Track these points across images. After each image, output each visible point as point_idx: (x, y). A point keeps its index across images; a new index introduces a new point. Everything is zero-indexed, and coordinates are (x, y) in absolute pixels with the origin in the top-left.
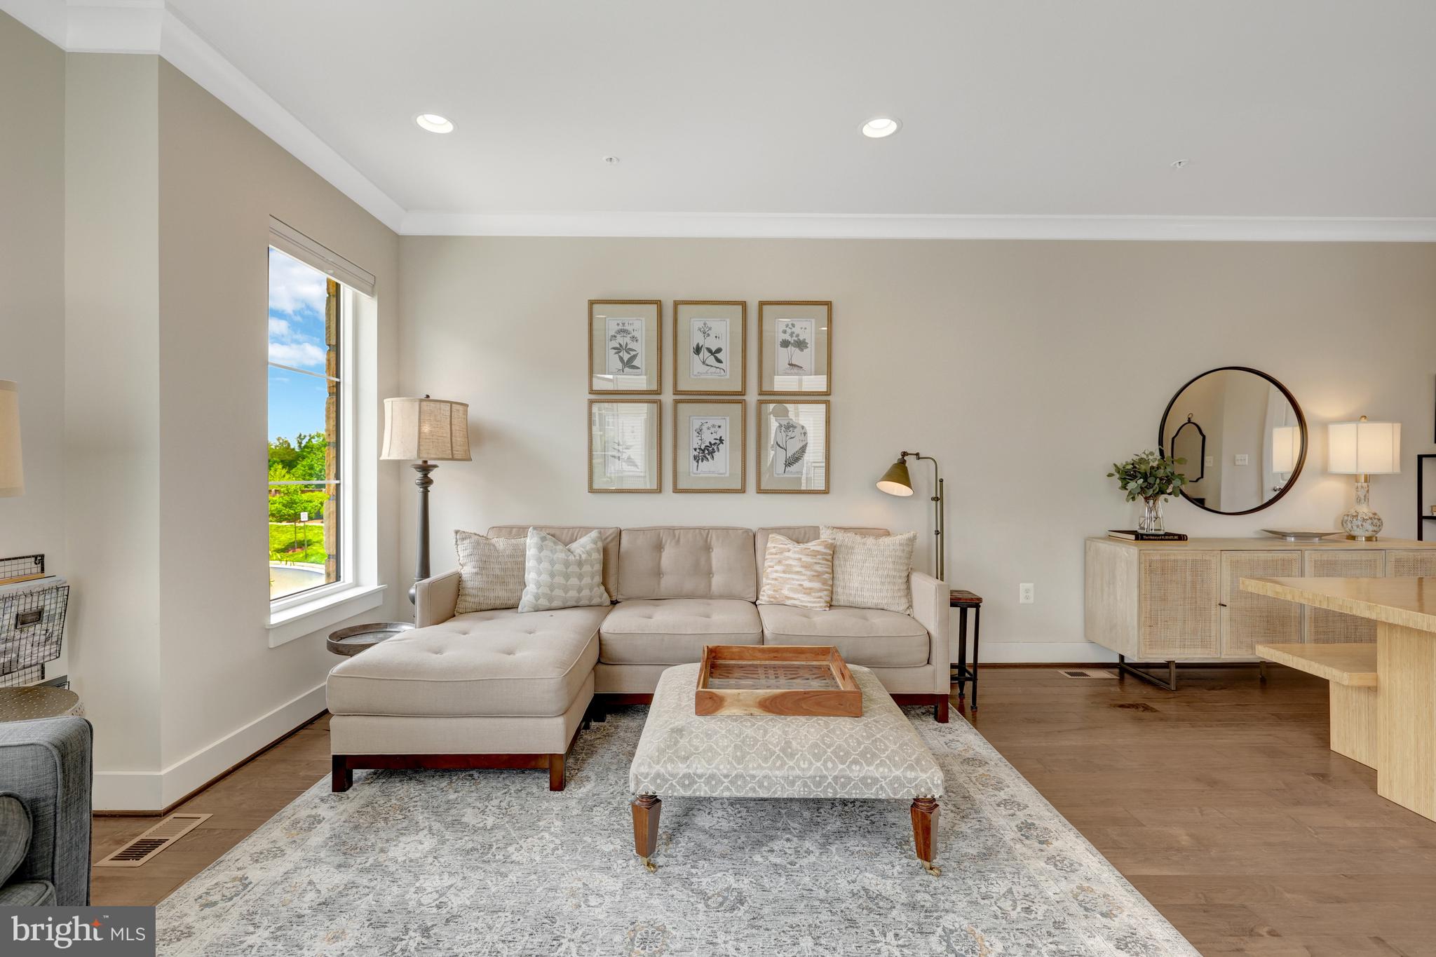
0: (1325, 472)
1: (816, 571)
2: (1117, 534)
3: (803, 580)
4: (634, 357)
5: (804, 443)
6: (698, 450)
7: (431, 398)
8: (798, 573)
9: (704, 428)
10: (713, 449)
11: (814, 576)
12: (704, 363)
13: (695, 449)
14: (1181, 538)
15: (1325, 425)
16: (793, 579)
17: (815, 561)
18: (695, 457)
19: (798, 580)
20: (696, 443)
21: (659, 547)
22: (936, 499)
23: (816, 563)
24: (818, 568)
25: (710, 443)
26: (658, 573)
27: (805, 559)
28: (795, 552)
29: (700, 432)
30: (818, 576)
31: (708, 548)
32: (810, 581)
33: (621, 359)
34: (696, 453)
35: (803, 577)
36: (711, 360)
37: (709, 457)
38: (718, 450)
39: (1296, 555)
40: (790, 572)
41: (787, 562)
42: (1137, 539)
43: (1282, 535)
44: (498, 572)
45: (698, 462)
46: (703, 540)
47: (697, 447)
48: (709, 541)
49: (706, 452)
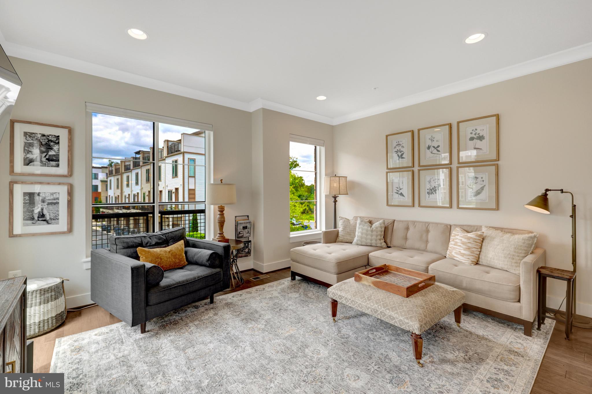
1: (469, 246)
3: (461, 249)
4: (403, 154)
5: (483, 185)
6: (429, 190)
8: (460, 246)
9: (432, 180)
10: (436, 189)
11: (466, 248)
12: (432, 153)
13: (428, 189)
16: (457, 248)
17: (468, 241)
18: (428, 193)
19: (459, 249)
20: (428, 186)
21: (407, 229)
22: (571, 216)
23: (469, 243)
24: (470, 245)
25: (434, 187)
26: (406, 239)
27: (463, 240)
28: (460, 237)
29: (430, 182)
30: (469, 249)
31: (428, 231)
32: (464, 250)
33: (398, 155)
34: (428, 191)
35: (462, 248)
36: (435, 151)
37: (434, 192)
38: (438, 190)
40: (456, 245)
41: (456, 241)
44: (348, 231)
45: (429, 195)
46: (426, 228)
47: (429, 188)
48: (428, 228)
49: (433, 190)
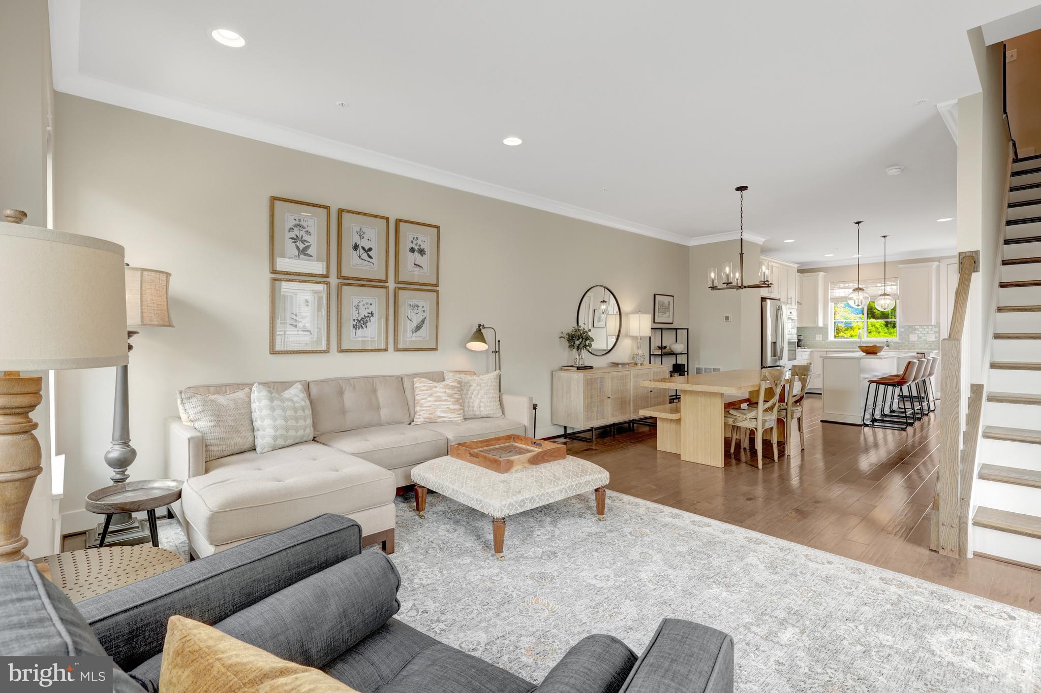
0: (627, 336)
1: (456, 398)
2: (564, 368)
3: (450, 404)
4: (307, 248)
5: (424, 317)
6: (356, 321)
7: (130, 266)
8: (445, 400)
9: (361, 305)
10: (367, 320)
11: (455, 401)
12: (360, 257)
13: (354, 320)
14: (591, 368)
15: (627, 314)
16: (443, 405)
17: (454, 392)
18: (354, 326)
19: (446, 405)
20: (355, 315)
21: (341, 393)
22: (496, 352)
23: (455, 393)
24: (456, 396)
25: (365, 316)
26: (343, 411)
27: (448, 391)
28: (441, 388)
29: (357, 307)
30: (457, 401)
31: (374, 391)
32: (454, 405)
33: (298, 247)
34: (355, 323)
35: (450, 403)
36: (365, 256)
37: (363, 326)
38: (370, 321)
39: (628, 372)
40: (440, 401)
41: (437, 395)
42: (577, 369)
43: (616, 364)
44: (231, 423)
45: (356, 329)
46: (370, 384)
47: (355, 318)
48: (375, 386)
49: (362, 322)
